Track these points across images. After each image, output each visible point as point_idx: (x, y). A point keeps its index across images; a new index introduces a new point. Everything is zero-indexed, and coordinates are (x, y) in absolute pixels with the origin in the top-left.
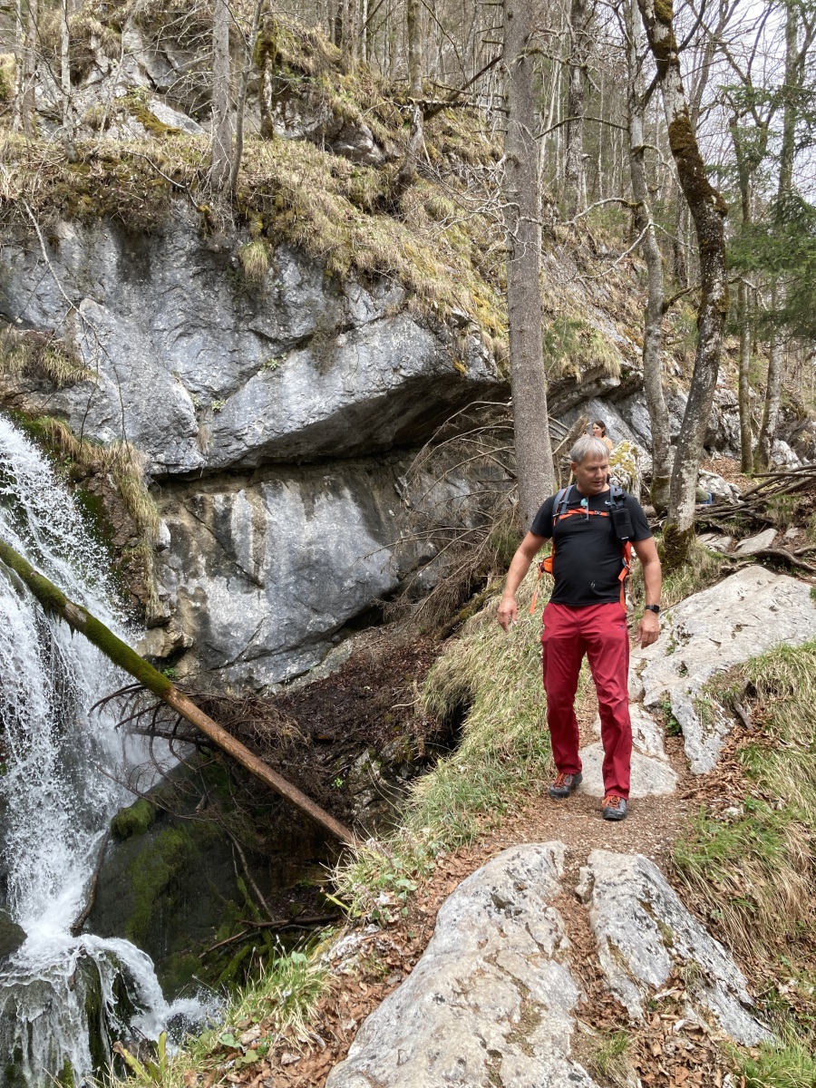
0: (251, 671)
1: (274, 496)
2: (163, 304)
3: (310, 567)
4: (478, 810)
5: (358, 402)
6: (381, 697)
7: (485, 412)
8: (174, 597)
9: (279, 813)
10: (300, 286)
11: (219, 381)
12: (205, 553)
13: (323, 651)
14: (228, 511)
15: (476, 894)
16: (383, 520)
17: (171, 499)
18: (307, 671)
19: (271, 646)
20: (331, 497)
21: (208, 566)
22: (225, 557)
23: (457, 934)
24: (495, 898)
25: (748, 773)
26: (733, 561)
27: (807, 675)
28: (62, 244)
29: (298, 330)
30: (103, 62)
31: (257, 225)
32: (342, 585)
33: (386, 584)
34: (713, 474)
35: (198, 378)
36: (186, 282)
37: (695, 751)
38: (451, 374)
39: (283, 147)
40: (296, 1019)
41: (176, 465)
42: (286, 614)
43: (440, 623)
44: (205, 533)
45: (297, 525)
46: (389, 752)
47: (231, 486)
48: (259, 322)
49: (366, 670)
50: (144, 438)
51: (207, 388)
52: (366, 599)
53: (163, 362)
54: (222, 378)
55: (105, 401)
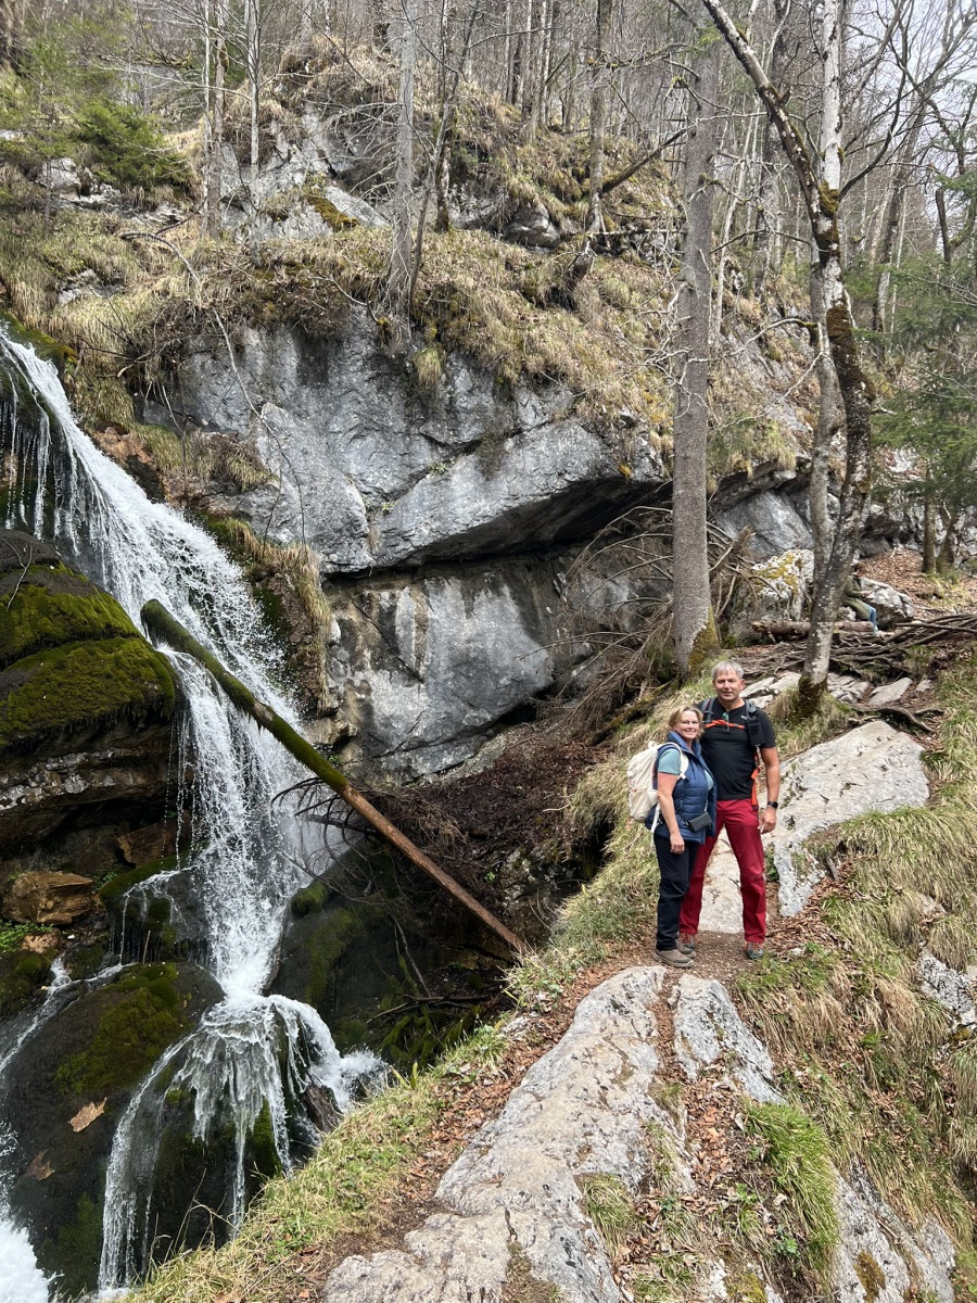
0: (409, 760)
1: (437, 593)
2: (339, 407)
3: (469, 665)
4: (608, 937)
5: (521, 506)
6: (532, 798)
7: (648, 517)
8: (342, 689)
9: (436, 901)
10: (470, 392)
11: (389, 483)
12: (370, 647)
13: (478, 744)
14: (394, 608)
15: (601, 999)
16: (540, 617)
17: (340, 595)
18: (461, 763)
19: (429, 738)
20: (490, 594)
21: (373, 660)
22: (389, 651)
23: (588, 1022)
24: (613, 1002)
25: (825, 918)
26: (860, 714)
27: (890, 839)
28: (248, 350)
29: (467, 435)
30: (283, 147)
31: (432, 330)
32: (498, 682)
33: (541, 683)
34: (882, 584)
35: (370, 479)
36: (361, 386)
37: (787, 897)
38: (616, 477)
39: (458, 239)
40: (491, 1062)
41: (346, 565)
42: (444, 708)
43: (593, 727)
44: (372, 629)
45: (457, 622)
46: (540, 852)
47: (396, 584)
48: (430, 427)
49: (519, 770)
50: (318, 539)
51: (378, 490)
52: (520, 697)
53: (337, 464)
54: (392, 480)
55: (284, 503)
